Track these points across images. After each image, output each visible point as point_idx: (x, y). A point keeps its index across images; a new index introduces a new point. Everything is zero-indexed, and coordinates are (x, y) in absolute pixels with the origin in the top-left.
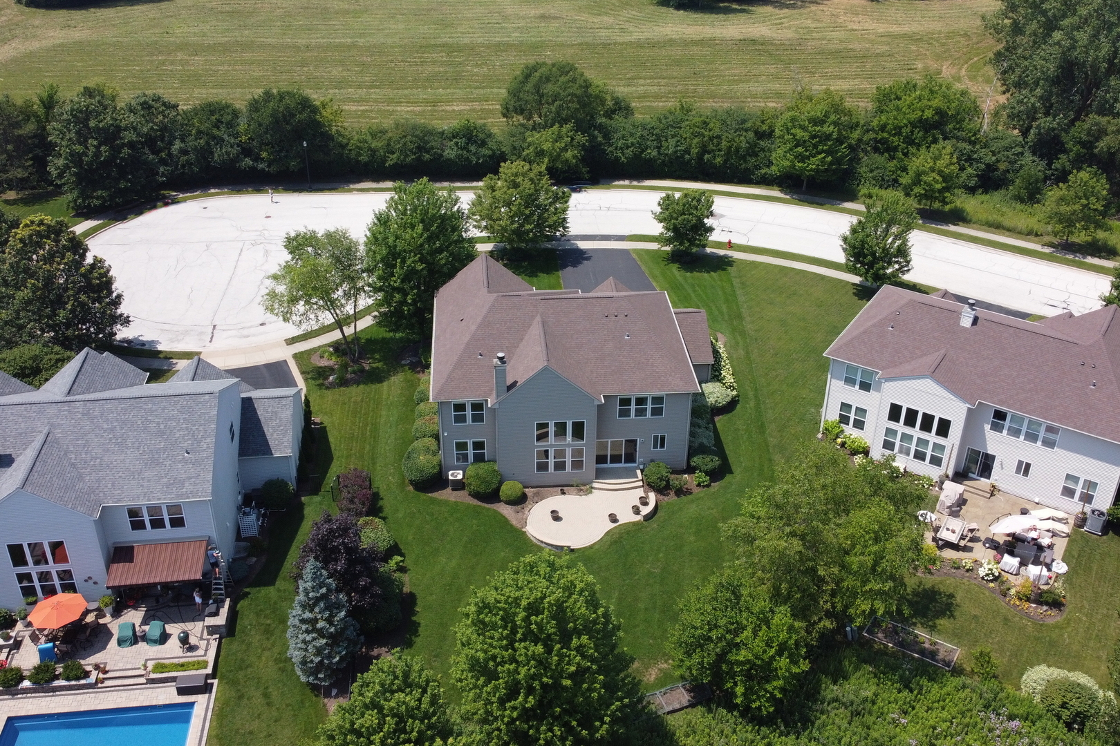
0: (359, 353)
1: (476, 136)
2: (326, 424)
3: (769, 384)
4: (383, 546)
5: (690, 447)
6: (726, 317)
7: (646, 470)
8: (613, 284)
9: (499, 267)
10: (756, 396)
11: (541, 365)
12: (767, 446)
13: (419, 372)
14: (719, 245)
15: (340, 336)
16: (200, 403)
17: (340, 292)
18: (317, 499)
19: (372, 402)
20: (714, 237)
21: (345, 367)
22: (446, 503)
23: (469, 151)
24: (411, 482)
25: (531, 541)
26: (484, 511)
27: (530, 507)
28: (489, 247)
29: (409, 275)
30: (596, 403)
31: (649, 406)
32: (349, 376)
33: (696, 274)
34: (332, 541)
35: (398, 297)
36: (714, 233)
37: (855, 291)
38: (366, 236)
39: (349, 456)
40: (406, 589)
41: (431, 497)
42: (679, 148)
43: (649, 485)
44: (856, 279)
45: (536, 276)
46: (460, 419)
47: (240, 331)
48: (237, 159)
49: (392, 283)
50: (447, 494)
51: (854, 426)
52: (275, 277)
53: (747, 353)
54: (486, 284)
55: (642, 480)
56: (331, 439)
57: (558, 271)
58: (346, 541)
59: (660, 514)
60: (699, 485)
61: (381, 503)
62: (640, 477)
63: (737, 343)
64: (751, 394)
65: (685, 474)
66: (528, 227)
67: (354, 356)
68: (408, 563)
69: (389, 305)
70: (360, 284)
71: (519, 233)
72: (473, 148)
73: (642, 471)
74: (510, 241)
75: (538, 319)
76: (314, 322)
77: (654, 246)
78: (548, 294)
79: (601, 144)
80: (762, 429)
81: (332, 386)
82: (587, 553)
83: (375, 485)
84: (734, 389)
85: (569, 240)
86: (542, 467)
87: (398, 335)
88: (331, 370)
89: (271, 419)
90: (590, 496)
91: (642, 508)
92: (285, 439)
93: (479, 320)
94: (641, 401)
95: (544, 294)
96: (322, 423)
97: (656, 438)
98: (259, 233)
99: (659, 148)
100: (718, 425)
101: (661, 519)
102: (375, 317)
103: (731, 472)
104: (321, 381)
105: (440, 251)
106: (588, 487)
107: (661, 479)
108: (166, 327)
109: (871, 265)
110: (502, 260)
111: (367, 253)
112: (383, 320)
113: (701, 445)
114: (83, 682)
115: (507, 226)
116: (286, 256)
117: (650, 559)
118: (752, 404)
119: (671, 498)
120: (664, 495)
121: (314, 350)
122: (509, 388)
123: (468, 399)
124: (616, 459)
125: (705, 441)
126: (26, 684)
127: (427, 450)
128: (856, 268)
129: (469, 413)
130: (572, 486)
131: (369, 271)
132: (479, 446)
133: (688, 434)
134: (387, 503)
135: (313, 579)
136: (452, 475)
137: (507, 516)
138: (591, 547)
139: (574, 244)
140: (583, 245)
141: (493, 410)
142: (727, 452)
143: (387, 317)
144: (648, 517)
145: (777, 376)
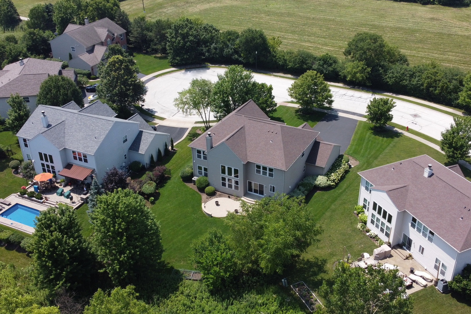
1: (328, 61)
2: (178, 151)
6: (370, 156)
10: (345, 189)
12: (328, 208)
14: (403, 128)
16: (108, 123)
22: (190, 188)
23: (323, 67)
24: (181, 177)
25: (202, 209)
27: (213, 198)
30: (243, 163)
31: (268, 172)
37: (447, 162)
41: (185, 185)
42: (419, 82)
46: (199, 157)
48: (232, 55)
50: (190, 185)
51: (368, 211)
54: (238, 110)
57: (318, 121)
63: (362, 167)
64: (344, 187)
68: (157, 202)
72: (325, 66)
79: (381, 74)
80: (333, 201)
83: (172, 175)
84: (334, 182)
86: (224, 184)
89: (145, 140)
90: (237, 201)
92: (145, 148)
94: (264, 168)
97: (271, 187)
99: (410, 81)
100: (315, 194)
106: (240, 198)
108: (164, 108)
114: (39, 200)
118: (340, 191)
122: (212, 148)
126: (26, 196)
129: (202, 155)
130: (235, 196)
132: (206, 170)
134: (170, 182)
136: (194, 178)
137: (202, 198)
139: (337, 113)
140: (341, 114)
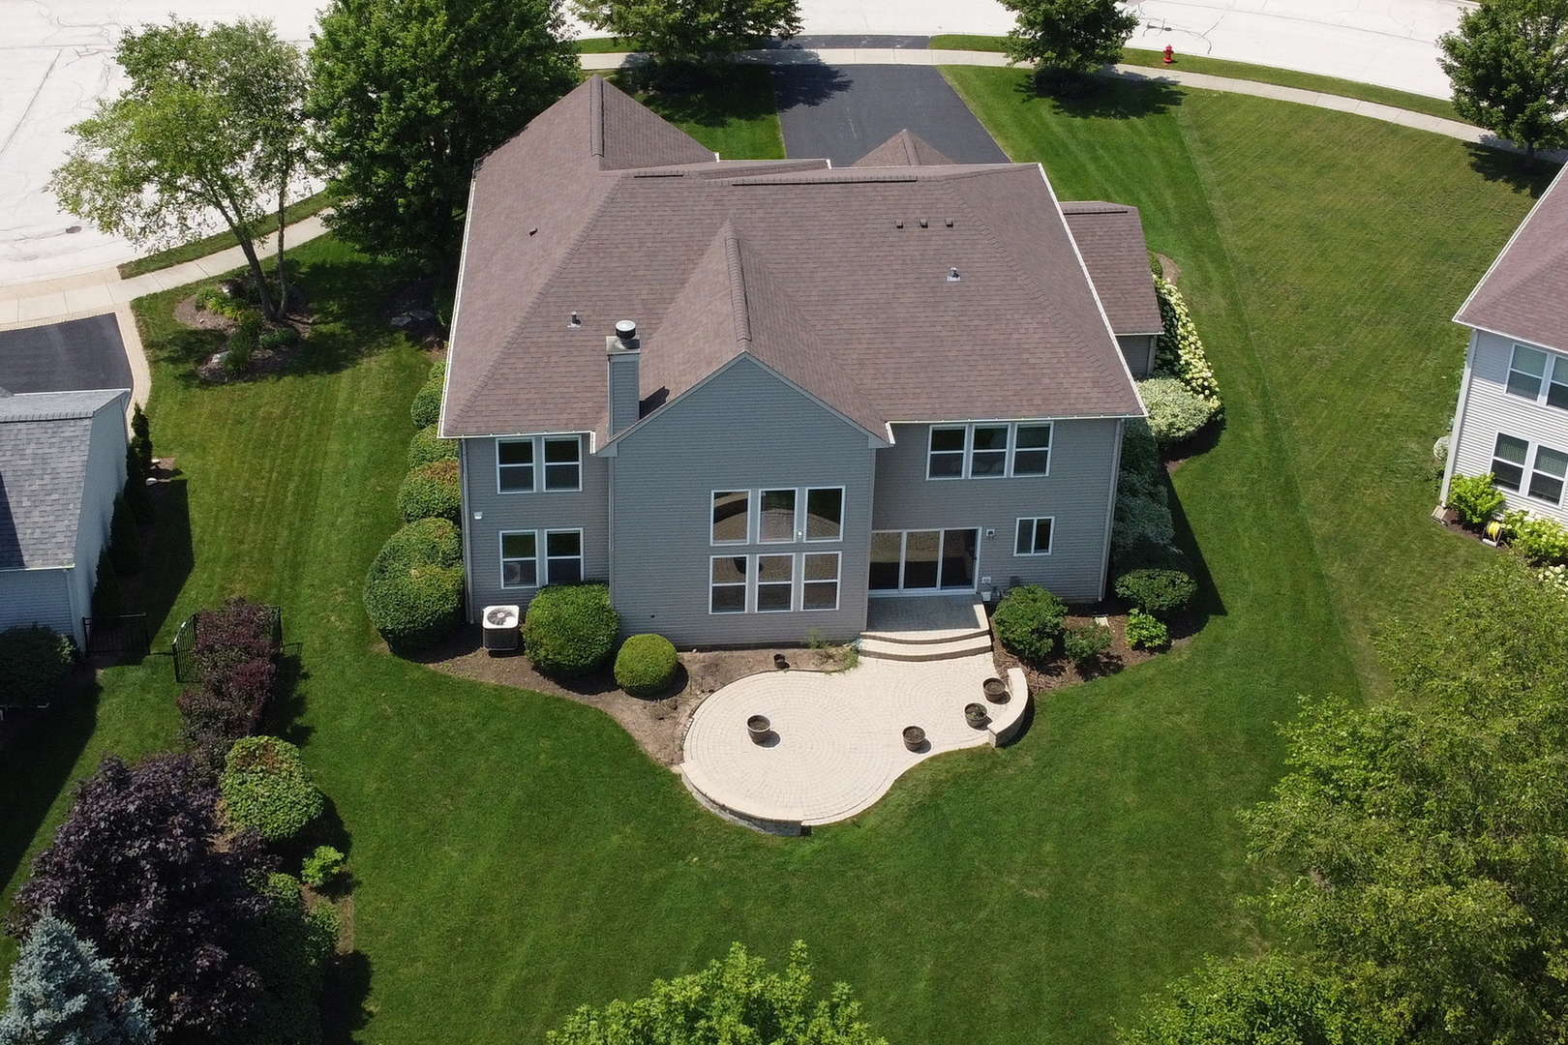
0: (290, 298)
2: (186, 475)
3: (1295, 381)
4: (283, 821)
5: (1114, 547)
6: (1175, 218)
7: (1002, 606)
8: (909, 145)
9: (633, 110)
10: (1266, 410)
11: (730, 351)
12: (1308, 538)
13: (429, 347)
14: (1145, 57)
15: (244, 261)
17: (246, 165)
18: (135, 674)
19: (309, 418)
20: (1138, 40)
21: (251, 331)
22: (472, 689)
24: (384, 633)
25: (694, 803)
26: (571, 715)
27: (694, 703)
28: (616, 60)
29: (411, 129)
30: (874, 444)
31: (1011, 450)
32: (257, 354)
33: (1095, 121)
34: (122, 846)
35: (381, 175)
36: (1137, 31)
37: (1473, 159)
38: (313, 36)
39: (235, 558)
40: (345, 945)
41: (434, 673)
43: (1008, 645)
44: (1474, 134)
45: (723, 124)
46: (517, 480)
47: (18, 244)
49: (369, 144)
50: (476, 667)
51: (1531, 493)
52: (87, 130)
53: (1234, 303)
54: (596, 149)
55: (990, 632)
56: (194, 514)
57: (772, 112)
58: (161, 846)
59: (1040, 726)
60: (1139, 646)
61: (302, 687)
62: (984, 625)
63: (1207, 281)
64: (1253, 404)
65: (1101, 614)
66: (705, 18)
67: (277, 304)
68: (358, 863)
69: (364, 192)
70: (295, 145)
71: (685, 32)
73: (990, 609)
74: (664, 48)
75: (726, 231)
76: (176, 232)
77: (997, 60)
78: (752, 171)
80: (1289, 493)
81: (215, 379)
82: (845, 840)
83: (291, 637)
84: (1213, 393)
85: (799, 47)
86: (729, 599)
87: (385, 259)
88: (218, 338)
89: (30, 473)
90: (852, 673)
91: (992, 709)
92: (61, 526)
93: (575, 234)
94: (988, 437)
95: (741, 172)
96: (177, 472)
97: (1025, 527)
98: (97, 30)
100: (1177, 484)
101: (1044, 742)
102: (328, 220)
103: (1220, 610)
104: (190, 366)
105: (487, 71)
106: (846, 648)
107: (1041, 633)
109: (1516, 106)
110: (645, 88)
111: (317, 75)
112: (347, 226)
113: (1143, 541)
115: (656, 15)
116: (121, 83)
117: (1020, 857)
118: (1258, 429)
119: (1068, 681)
120: (1048, 672)
121: (185, 291)
122: (646, 407)
123: (538, 431)
124: (920, 574)
125: (1151, 531)
127: (431, 553)
128: (1480, 109)
129: (539, 464)
130: (806, 646)
131: (320, 114)
132: (564, 543)
133: (1109, 515)
134: (318, 691)
135: (47, 975)
136: (492, 617)
137: (631, 728)
138: (856, 822)
139: (811, 55)
140: (829, 57)
141: (602, 462)
142: (1206, 556)
143: (356, 222)
144: (1009, 738)
145: (1312, 360)
